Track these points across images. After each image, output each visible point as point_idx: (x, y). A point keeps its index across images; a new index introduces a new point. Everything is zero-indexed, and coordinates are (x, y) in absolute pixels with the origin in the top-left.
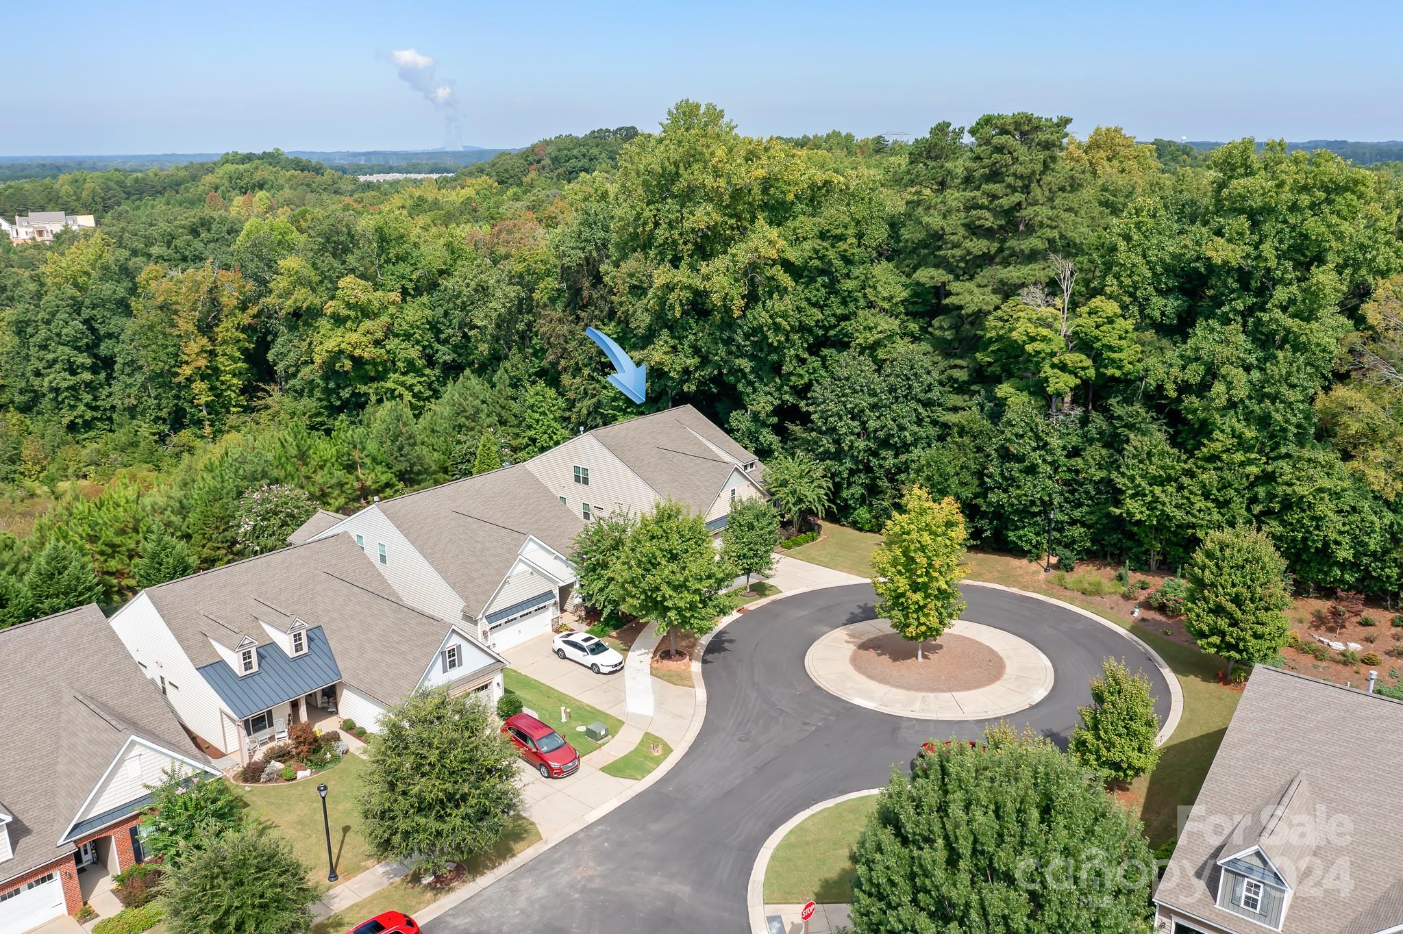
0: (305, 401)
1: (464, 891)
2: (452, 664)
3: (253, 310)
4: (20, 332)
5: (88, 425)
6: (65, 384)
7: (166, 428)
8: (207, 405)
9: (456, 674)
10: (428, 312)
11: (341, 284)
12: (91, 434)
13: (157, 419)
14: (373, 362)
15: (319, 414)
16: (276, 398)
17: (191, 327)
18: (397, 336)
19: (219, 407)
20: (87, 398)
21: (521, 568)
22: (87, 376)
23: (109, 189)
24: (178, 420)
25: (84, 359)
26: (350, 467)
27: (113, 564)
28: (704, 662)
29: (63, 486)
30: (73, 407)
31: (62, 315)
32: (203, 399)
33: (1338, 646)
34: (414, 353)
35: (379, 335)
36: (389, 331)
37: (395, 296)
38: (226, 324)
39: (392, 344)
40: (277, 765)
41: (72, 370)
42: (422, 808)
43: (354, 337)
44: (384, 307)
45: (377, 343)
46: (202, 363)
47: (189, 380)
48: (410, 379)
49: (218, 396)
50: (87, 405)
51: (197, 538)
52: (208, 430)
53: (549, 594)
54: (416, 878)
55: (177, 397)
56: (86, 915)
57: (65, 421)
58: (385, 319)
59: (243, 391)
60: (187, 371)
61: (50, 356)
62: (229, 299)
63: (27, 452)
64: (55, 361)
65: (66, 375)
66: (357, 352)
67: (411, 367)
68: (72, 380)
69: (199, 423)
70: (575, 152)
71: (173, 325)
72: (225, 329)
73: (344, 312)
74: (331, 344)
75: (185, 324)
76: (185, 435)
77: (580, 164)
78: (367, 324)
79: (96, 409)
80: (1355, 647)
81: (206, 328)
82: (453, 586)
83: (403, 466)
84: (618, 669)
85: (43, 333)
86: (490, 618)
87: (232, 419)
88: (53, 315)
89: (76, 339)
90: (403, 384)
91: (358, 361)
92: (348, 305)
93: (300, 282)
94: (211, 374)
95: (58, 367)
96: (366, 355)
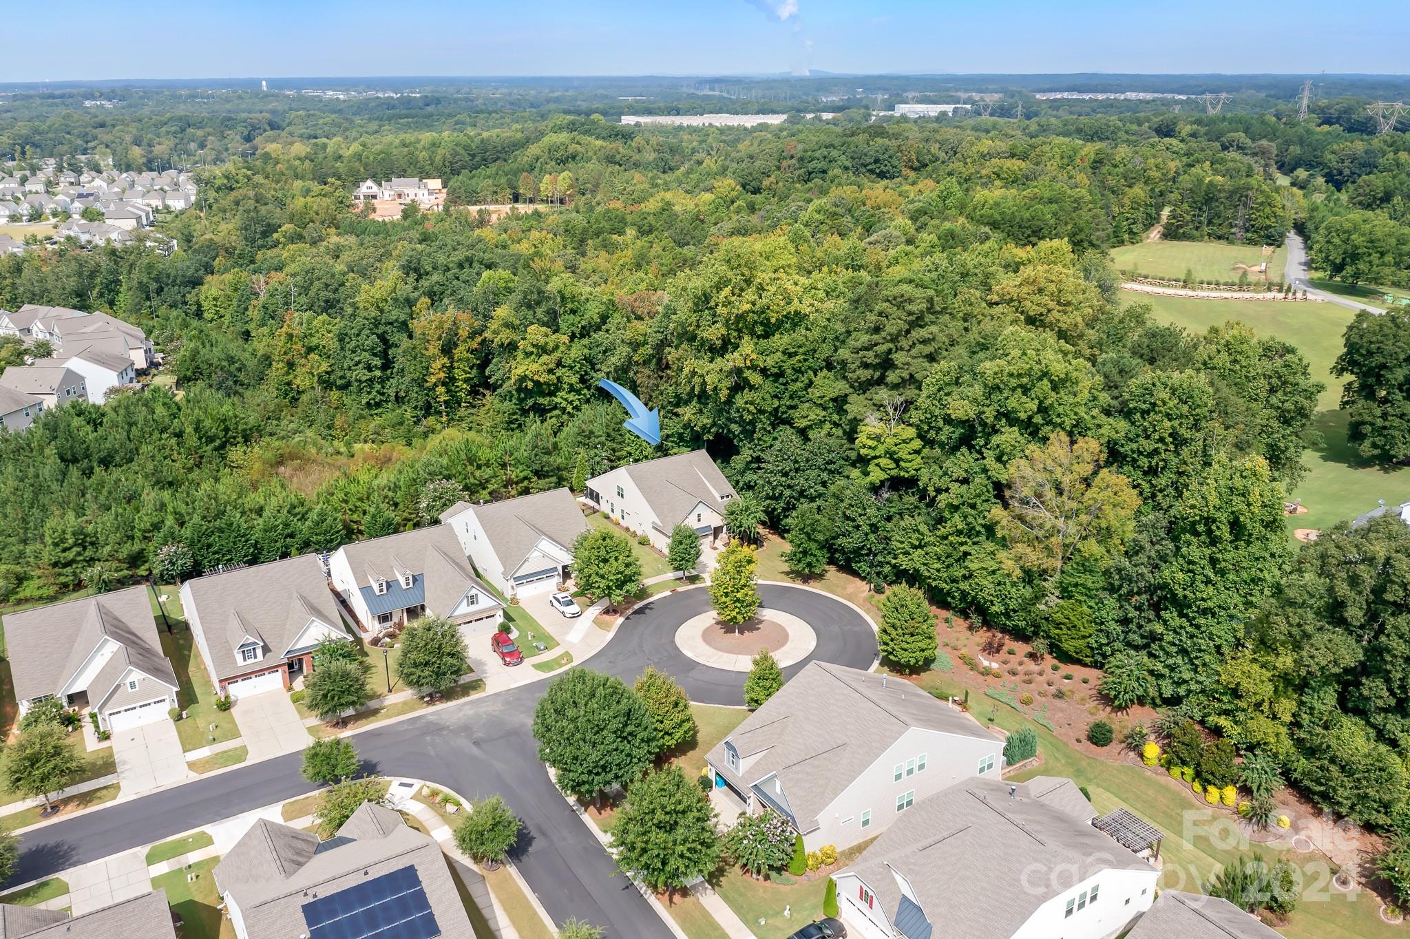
0: (507, 403)
1: (440, 706)
2: (473, 603)
3: (478, 339)
4: (341, 340)
5: (378, 405)
6: (364, 378)
7: (420, 413)
8: (445, 402)
9: (474, 608)
10: (586, 351)
11: (529, 330)
12: (380, 410)
13: (416, 408)
14: (546, 383)
15: (515, 413)
16: (489, 399)
17: (436, 351)
18: (564, 367)
19: (453, 403)
20: (378, 387)
21: (536, 554)
22: (378, 373)
23: (456, 154)
24: (428, 409)
25: (377, 362)
26: (504, 466)
27: (355, 517)
28: (627, 618)
29: (357, 446)
30: (369, 393)
31: (366, 332)
32: (442, 399)
33: (986, 663)
34: (574, 379)
35: (552, 366)
36: (559, 364)
37: (565, 339)
38: (462, 347)
39: (560, 372)
40: (388, 640)
41: (369, 368)
42: (416, 665)
43: (535, 367)
44: (557, 347)
45: (550, 371)
46: (442, 375)
47: (435, 385)
48: (571, 397)
49: (452, 396)
50: (378, 392)
51: (401, 506)
52: (444, 419)
53: (555, 569)
54: (423, 698)
55: (427, 395)
56: (290, 689)
57: (364, 402)
58: (558, 354)
59: (470, 393)
60: (433, 379)
61: (357, 359)
62: (464, 332)
63: (338, 423)
64: (360, 362)
65: (365, 371)
66: (536, 378)
67: (572, 389)
68: (369, 375)
69: (439, 413)
70: (817, 154)
71: (426, 349)
72: (460, 351)
73: (530, 349)
74: (520, 371)
75: (433, 350)
76: (431, 420)
77: (819, 166)
78: (545, 358)
79: (383, 394)
80: (995, 665)
81: (447, 350)
82: (500, 559)
83: (537, 467)
84: (576, 616)
85: (353, 344)
86: (516, 579)
87: (462, 412)
88: (360, 331)
89: (373, 348)
90: (566, 400)
91: (537, 383)
92: (534, 346)
93: (507, 325)
94: (449, 382)
95: (361, 366)
96: (541, 380)
